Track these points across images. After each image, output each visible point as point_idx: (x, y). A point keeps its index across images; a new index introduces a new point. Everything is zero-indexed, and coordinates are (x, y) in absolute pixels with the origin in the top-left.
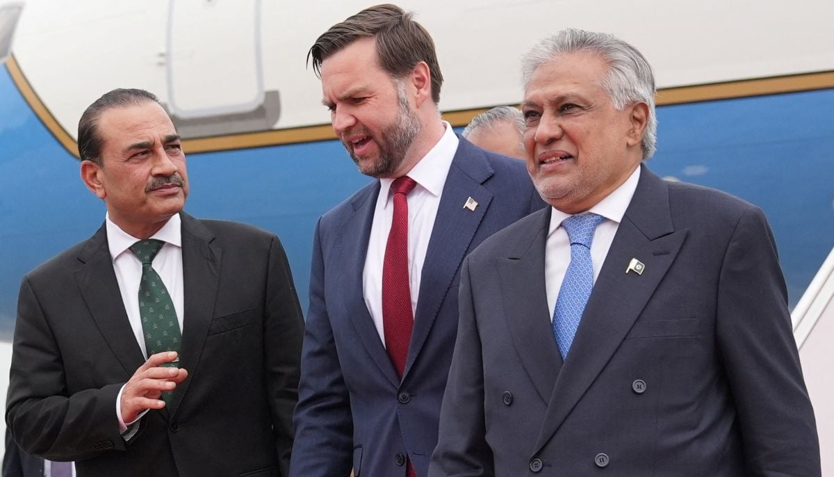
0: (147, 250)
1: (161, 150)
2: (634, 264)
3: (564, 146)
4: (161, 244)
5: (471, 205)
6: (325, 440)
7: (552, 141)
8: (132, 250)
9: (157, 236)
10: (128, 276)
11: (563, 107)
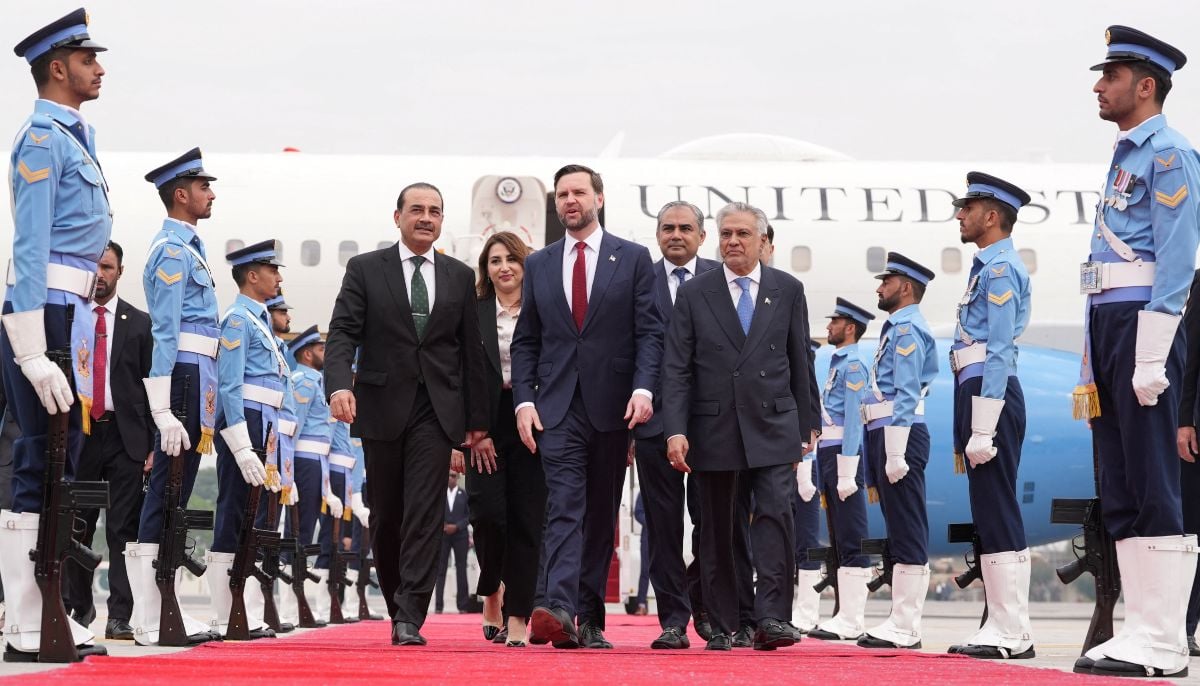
0: (418, 261)
1: (427, 211)
2: (767, 300)
3: (740, 248)
4: (425, 259)
5: (613, 259)
6: (528, 357)
7: (737, 245)
8: (411, 259)
9: (424, 256)
10: (408, 271)
11: (741, 233)
